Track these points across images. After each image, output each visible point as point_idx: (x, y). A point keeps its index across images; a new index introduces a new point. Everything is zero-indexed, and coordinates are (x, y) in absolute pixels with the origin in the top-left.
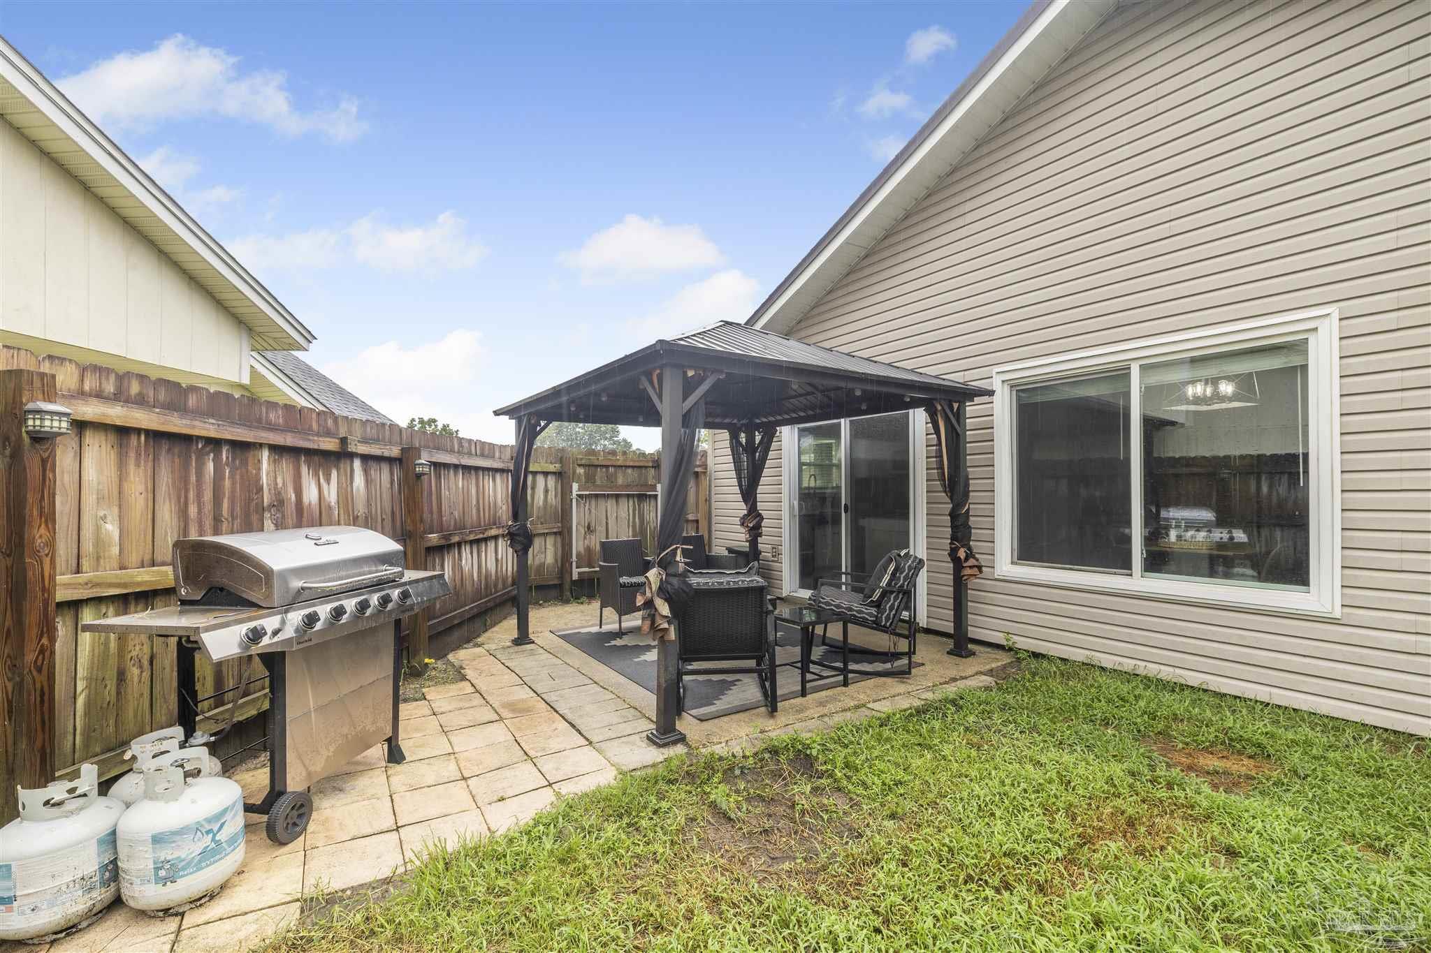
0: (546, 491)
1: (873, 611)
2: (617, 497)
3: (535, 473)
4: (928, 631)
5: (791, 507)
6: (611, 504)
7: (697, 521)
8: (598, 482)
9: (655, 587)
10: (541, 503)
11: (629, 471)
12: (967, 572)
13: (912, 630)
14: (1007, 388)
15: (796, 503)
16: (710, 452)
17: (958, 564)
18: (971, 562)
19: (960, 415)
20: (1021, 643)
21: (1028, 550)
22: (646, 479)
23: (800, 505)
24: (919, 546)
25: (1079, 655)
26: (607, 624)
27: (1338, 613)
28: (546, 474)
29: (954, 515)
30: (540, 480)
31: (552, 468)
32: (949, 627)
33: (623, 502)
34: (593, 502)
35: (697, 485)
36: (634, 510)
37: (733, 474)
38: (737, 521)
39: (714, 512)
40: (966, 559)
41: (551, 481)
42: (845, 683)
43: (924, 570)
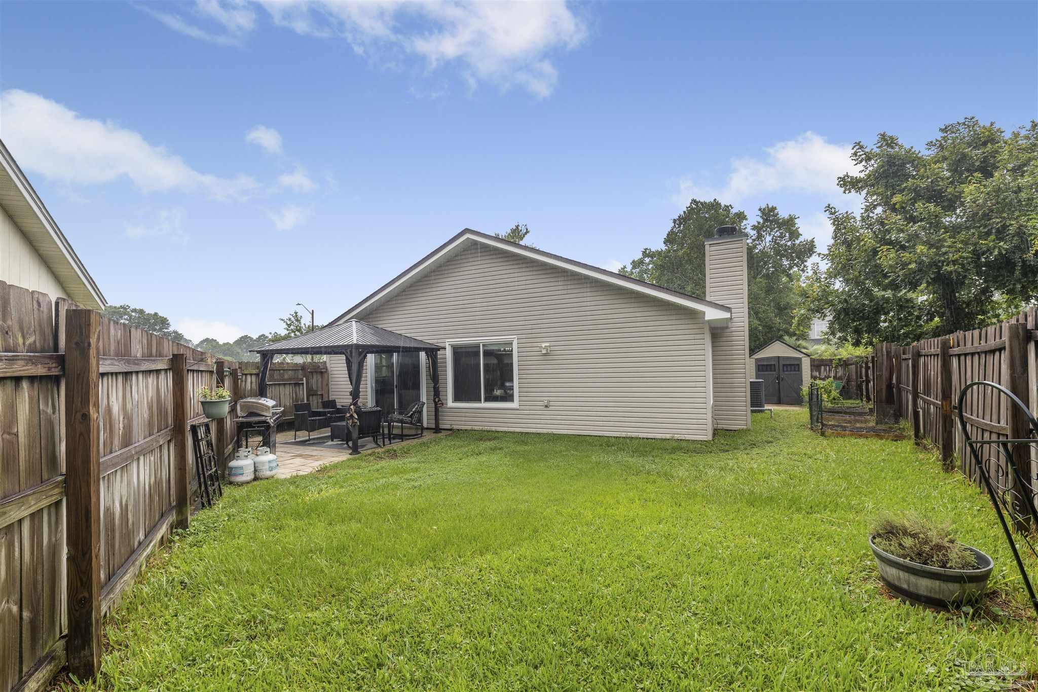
0: (251, 383)
1: (410, 419)
2: (284, 384)
3: (246, 375)
4: (427, 429)
5: (372, 387)
6: (282, 388)
7: (322, 395)
8: (276, 378)
9: (353, 410)
10: (249, 388)
11: (290, 372)
12: (439, 405)
13: (423, 429)
14: (450, 347)
15: (374, 385)
16: (328, 362)
17: (436, 404)
18: (440, 402)
19: (436, 356)
20: (455, 427)
21: (457, 398)
22: (298, 376)
23: (375, 386)
24: (424, 398)
25: (469, 428)
26: (299, 437)
27: (518, 407)
28: (251, 375)
29: (434, 388)
30: (249, 378)
31: (254, 372)
32: (433, 426)
33: (287, 387)
34: (273, 387)
35: (322, 378)
36: (293, 390)
37: (347, 372)
38: (348, 394)
39: (330, 390)
40: (438, 401)
41: (254, 378)
42: (402, 441)
43: (426, 405)
